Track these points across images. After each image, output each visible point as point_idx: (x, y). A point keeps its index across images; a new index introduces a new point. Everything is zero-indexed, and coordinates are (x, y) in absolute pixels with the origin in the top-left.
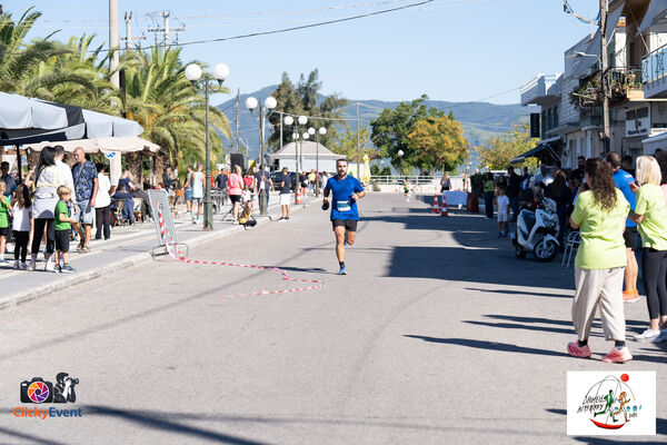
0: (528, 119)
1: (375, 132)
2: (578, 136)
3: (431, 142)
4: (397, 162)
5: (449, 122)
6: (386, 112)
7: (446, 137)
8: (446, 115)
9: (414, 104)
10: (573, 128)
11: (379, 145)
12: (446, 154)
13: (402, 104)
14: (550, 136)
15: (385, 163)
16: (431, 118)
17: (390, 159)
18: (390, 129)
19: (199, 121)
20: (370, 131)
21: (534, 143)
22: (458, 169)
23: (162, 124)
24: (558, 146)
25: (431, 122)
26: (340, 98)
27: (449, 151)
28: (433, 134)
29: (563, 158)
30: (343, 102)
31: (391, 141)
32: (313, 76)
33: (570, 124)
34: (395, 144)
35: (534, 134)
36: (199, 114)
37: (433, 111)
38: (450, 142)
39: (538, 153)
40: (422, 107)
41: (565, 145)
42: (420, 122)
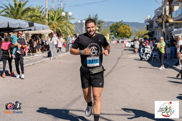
0: (146, 26)
1: (111, 29)
2: (157, 30)
3: (124, 31)
4: (116, 36)
5: (128, 27)
6: (113, 24)
7: (127, 30)
8: (127, 25)
9: (120, 22)
10: (156, 28)
11: (111, 32)
12: (127, 34)
13: (117, 23)
14: (151, 30)
15: (113, 36)
16: (124, 26)
17: (114, 35)
18: (114, 28)
19: (68, 26)
20: (109, 28)
21: (147, 32)
22: (130, 38)
23: (59, 27)
24: (153, 32)
25: (124, 27)
26: (102, 21)
27: (128, 33)
28: (124, 29)
29: (154, 35)
30: (103, 22)
31: (114, 31)
32: (96, 16)
33: (156, 27)
34: (115, 32)
35: (148, 29)
36: (68, 24)
37: (124, 24)
38: (128, 31)
39: (148, 34)
40: (122, 23)
41: (154, 32)
42: (121, 27)
